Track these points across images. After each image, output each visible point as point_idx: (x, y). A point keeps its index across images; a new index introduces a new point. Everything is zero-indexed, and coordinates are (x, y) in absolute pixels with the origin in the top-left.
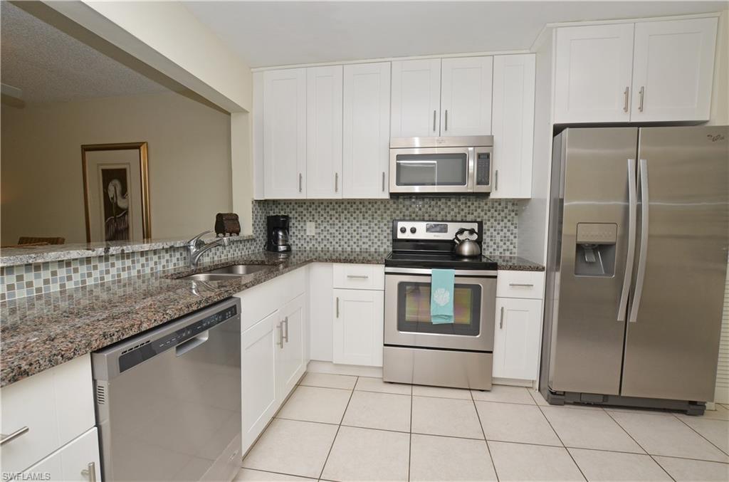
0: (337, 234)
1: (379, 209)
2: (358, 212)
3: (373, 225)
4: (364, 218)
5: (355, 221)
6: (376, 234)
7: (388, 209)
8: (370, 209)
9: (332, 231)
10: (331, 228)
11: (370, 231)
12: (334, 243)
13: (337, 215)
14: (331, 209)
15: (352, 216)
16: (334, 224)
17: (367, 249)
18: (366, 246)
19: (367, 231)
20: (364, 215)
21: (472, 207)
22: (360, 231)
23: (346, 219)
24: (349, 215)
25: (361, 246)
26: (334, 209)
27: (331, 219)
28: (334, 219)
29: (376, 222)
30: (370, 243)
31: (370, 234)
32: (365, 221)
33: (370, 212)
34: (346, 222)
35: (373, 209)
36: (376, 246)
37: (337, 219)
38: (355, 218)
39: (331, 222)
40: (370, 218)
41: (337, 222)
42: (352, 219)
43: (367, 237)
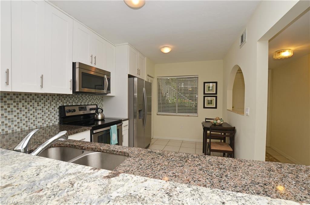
0: (15, 118)
1: (49, 99)
2: (33, 101)
3: (44, 109)
4: (38, 106)
5: (31, 108)
6: (47, 115)
7: (54, 99)
8: (42, 99)
9: (10, 117)
10: (8, 114)
11: (43, 113)
12: (12, 126)
13: (15, 104)
14: (8, 99)
15: (28, 104)
16: (12, 111)
17: (41, 126)
18: (40, 124)
19: (41, 114)
20: (38, 103)
21: (91, 98)
22: (36, 114)
23: (23, 106)
24: (26, 104)
25: (37, 124)
26: (11, 99)
27: (9, 107)
28: (12, 107)
29: (47, 107)
30: (43, 122)
31: (43, 115)
32: (40, 107)
33: (42, 101)
34: (23, 108)
35: (45, 99)
36: (47, 123)
37: (15, 107)
38: (31, 106)
39: (9, 109)
40: (43, 105)
41: (15, 109)
42: (28, 106)
43: (41, 118)
